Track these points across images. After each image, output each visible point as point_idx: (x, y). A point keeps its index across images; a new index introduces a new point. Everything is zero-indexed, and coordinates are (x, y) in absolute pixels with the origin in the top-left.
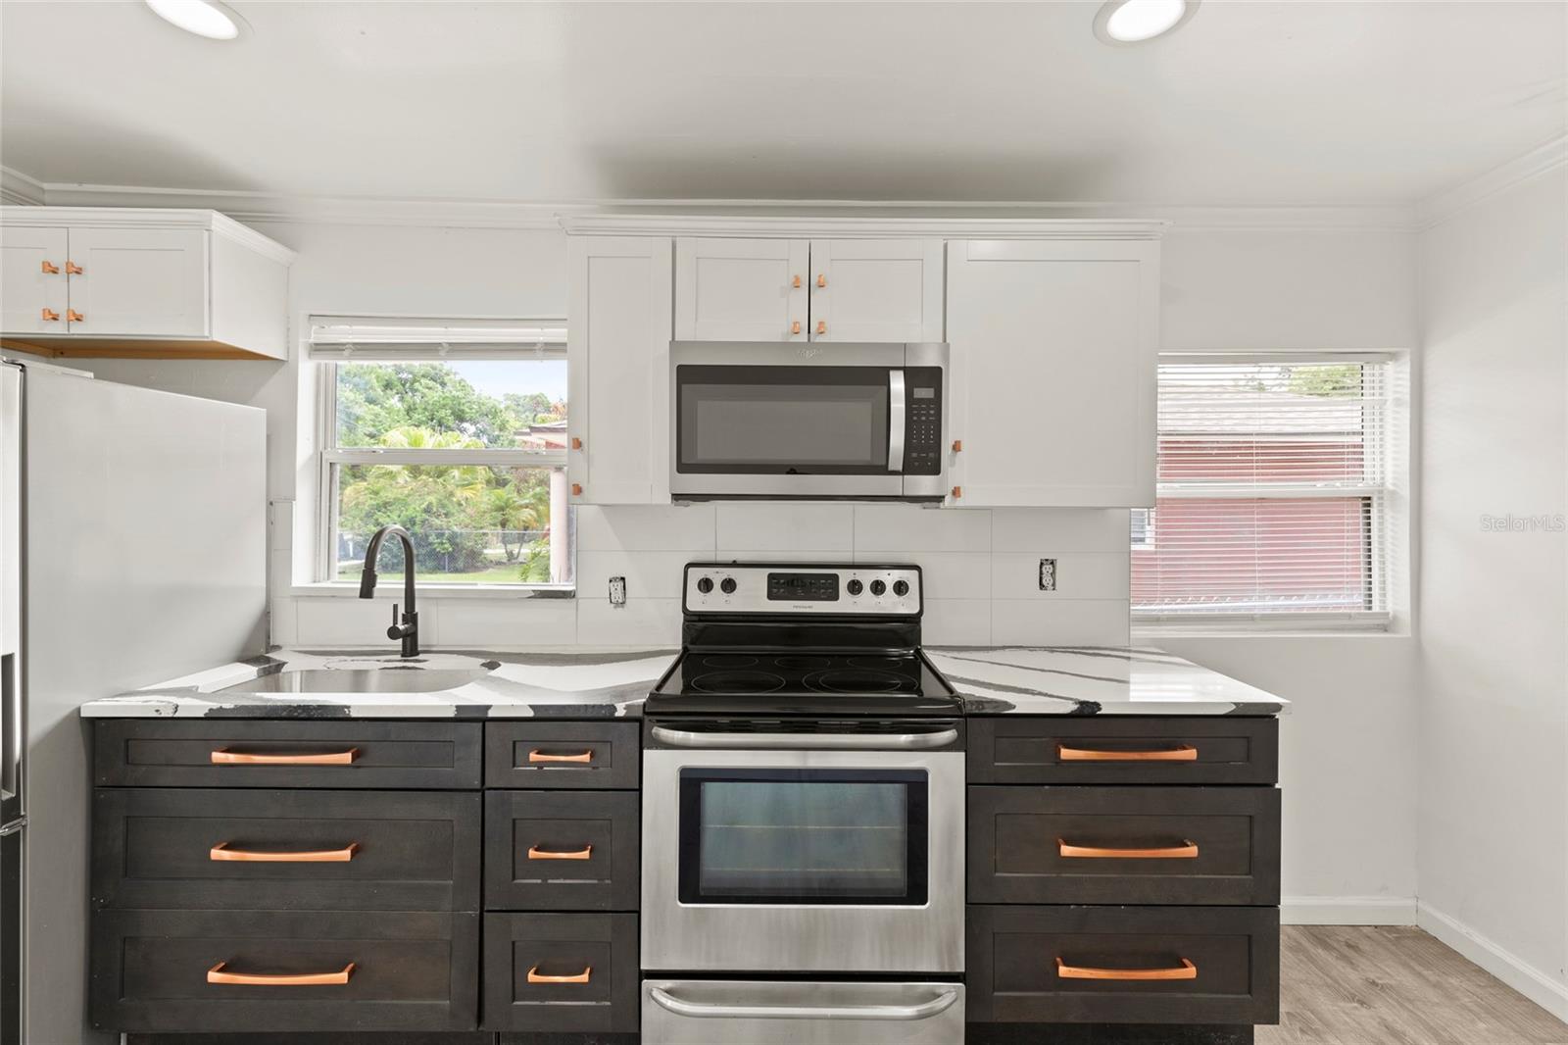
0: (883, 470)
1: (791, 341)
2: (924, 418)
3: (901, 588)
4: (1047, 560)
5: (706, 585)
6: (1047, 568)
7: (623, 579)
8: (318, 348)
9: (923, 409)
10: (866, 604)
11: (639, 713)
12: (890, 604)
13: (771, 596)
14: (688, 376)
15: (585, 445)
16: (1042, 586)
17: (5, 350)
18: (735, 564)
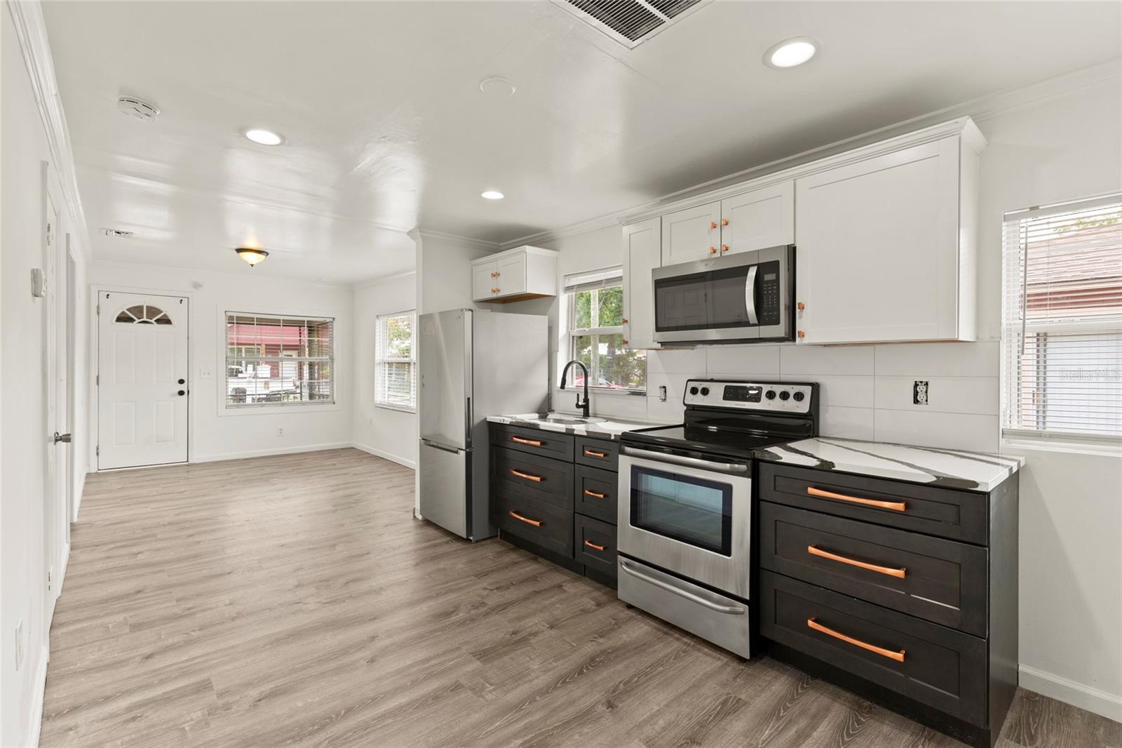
0: (745, 324)
1: (713, 257)
2: (770, 292)
3: (799, 397)
4: (921, 382)
5: (694, 391)
6: (921, 388)
7: (664, 387)
8: (568, 289)
9: (770, 286)
10: (776, 405)
11: (619, 439)
12: (791, 406)
13: (725, 398)
14: (659, 284)
15: (629, 322)
16: (916, 401)
17: (506, 305)
18: (712, 380)
